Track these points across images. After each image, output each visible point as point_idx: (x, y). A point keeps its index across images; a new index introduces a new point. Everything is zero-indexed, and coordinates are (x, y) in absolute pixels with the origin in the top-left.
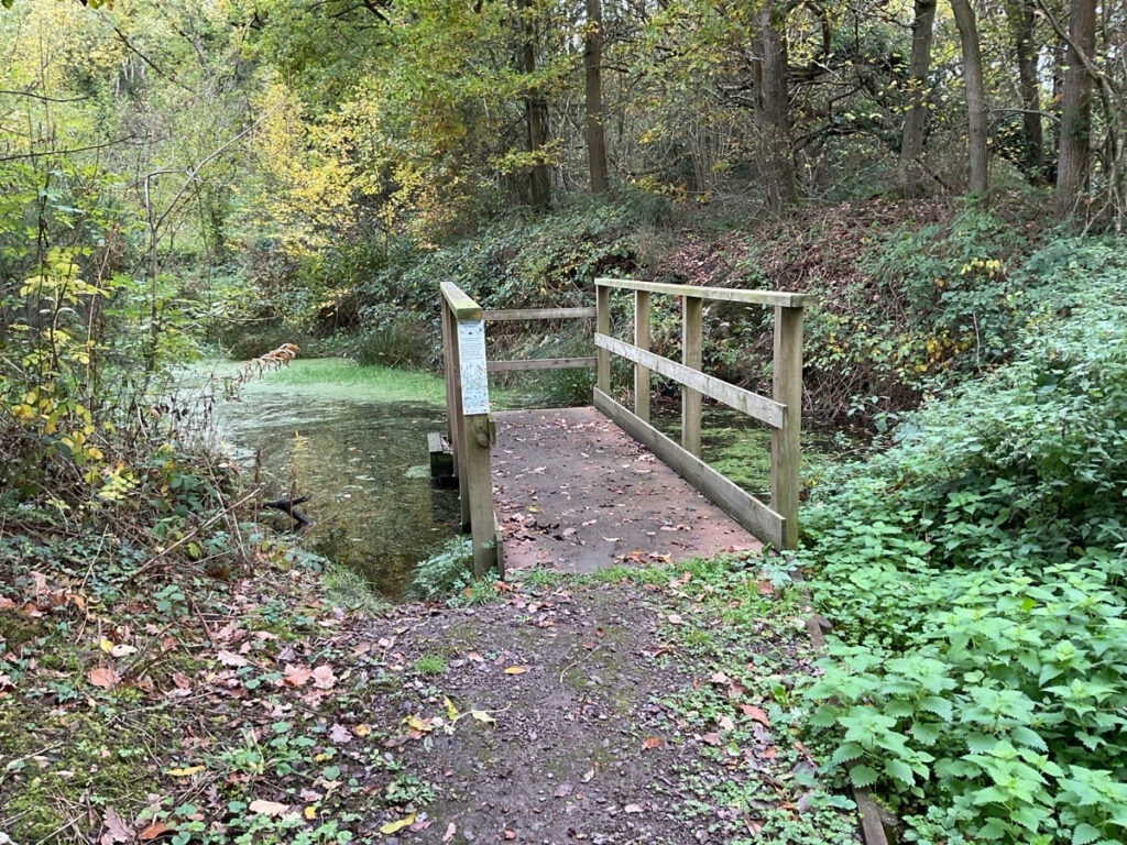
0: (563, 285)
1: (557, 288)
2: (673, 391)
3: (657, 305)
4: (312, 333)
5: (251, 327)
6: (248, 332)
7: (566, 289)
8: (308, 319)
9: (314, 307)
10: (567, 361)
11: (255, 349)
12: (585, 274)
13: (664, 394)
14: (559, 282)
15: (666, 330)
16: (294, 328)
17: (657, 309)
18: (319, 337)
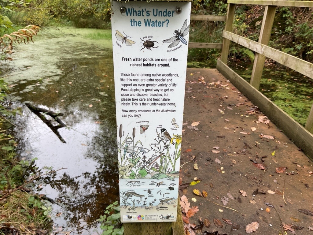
0: (198, 7)
1: (195, 8)
2: (241, 57)
3: (238, 18)
4: (104, 20)
5: (84, 16)
6: (82, 18)
7: (199, 8)
8: (104, 15)
9: (105, 10)
10: (207, 45)
11: (84, 24)
12: (208, 3)
13: (237, 58)
14: (197, 5)
15: (243, 29)
16: (98, 17)
17: (238, 20)
18: (106, 22)
